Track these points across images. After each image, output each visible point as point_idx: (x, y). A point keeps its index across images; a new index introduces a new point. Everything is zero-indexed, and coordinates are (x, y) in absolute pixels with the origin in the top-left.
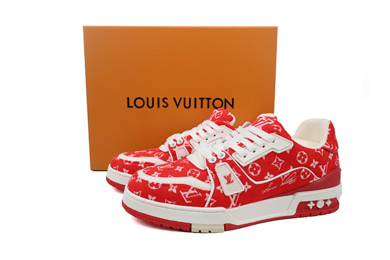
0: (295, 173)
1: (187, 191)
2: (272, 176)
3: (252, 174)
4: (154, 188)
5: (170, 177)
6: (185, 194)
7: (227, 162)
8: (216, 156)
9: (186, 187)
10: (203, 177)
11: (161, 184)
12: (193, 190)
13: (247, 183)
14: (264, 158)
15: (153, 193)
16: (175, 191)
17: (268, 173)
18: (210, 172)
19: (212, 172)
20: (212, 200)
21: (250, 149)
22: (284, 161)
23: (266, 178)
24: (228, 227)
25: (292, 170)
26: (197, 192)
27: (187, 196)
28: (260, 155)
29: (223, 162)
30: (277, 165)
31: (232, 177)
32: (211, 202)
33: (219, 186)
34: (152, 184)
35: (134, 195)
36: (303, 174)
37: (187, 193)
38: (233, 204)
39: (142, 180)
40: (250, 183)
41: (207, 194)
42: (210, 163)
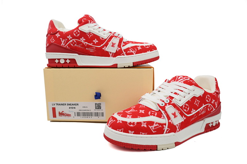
0: (206, 107)
1: (153, 125)
2: (195, 110)
3: (185, 110)
4: (132, 126)
5: (139, 117)
6: (152, 127)
7: (171, 104)
8: (163, 101)
9: (151, 123)
10: (159, 115)
11: (136, 122)
12: (156, 124)
13: (183, 116)
14: (190, 100)
15: (132, 129)
16: (145, 126)
17: (193, 109)
18: (163, 112)
19: (164, 112)
20: (168, 129)
21: (182, 96)
22: (200, 101)
23: (192, 112)
24: (177, 144)
25: (204, 106)
26: (158, 125)
27: (153, 128)
28: (188, 99)
29: (169, 105)
30: (196, 104)
31: (176, 113)
32: (167, 130)
33: (170, 120)
34: (130, 123)
35: (118, 132)
36: (209, 108)
37: (153, 127)
38: (178, 130)
39: (122, 121)
40: (185, 116)
41: (164, 126)
42: (161, 106)
